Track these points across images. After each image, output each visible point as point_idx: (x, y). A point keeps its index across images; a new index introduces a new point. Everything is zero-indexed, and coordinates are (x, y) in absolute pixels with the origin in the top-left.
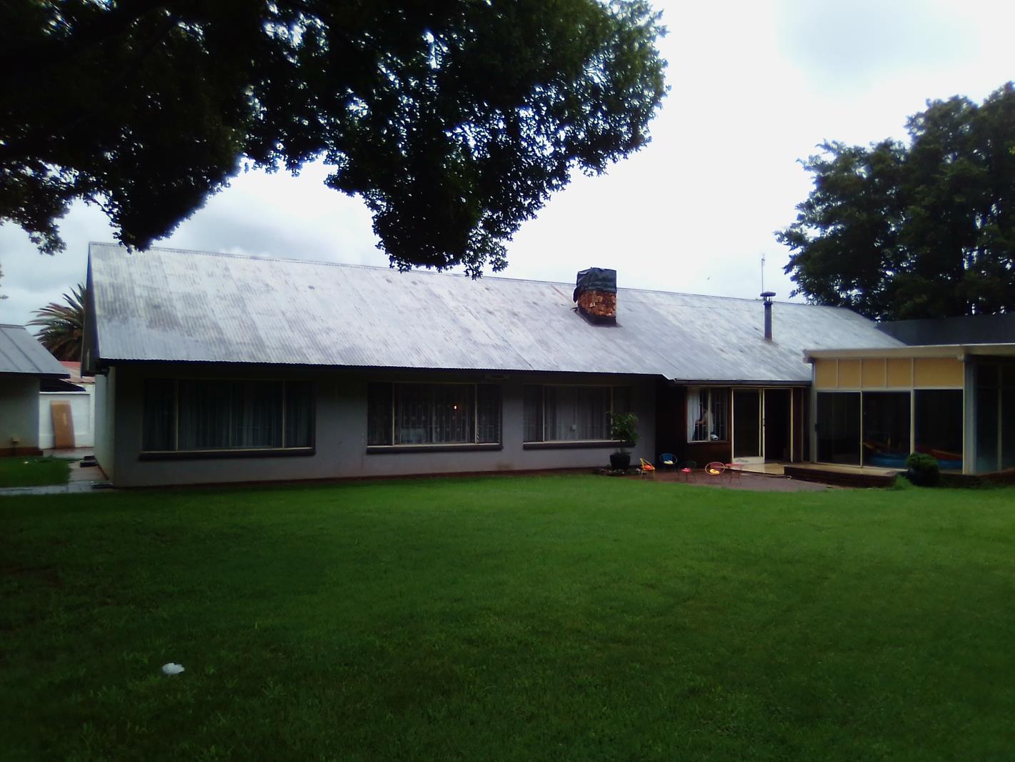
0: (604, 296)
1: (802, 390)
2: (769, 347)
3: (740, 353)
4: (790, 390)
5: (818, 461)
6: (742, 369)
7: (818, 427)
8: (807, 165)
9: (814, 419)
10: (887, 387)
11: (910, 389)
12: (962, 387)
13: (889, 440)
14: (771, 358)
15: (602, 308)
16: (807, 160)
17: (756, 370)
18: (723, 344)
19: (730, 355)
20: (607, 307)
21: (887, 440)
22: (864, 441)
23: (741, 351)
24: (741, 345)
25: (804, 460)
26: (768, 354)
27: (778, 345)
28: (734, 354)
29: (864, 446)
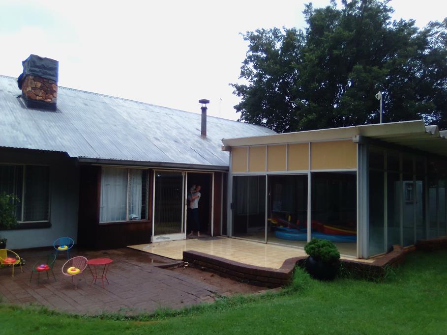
0: (43, 83)
1: (221, 173)
2: (203, 141)
3: (173, 142)
4: (211, 174)
5: (232, 236)
6: (167, 154)
7: (233, 206)
8: (245, 37)
9: (230, 200)
10: (288, 170)
11: (308, 172)
12: (356, 169)
13: (290, 217)
14: (200, 149)
15: (41, 94)
16: (246, 34)
17: (181, 156)
18: (160, 135)
19: (164, 143)
20: (47, 94)
21: (288, 217)
22: (269, 217)
23: (176, 142)
24: (178, 137)
25: (223, 234)
26: (199, 145)
27: (211, 140)
28: (167, 143)
29: (269, 222)
